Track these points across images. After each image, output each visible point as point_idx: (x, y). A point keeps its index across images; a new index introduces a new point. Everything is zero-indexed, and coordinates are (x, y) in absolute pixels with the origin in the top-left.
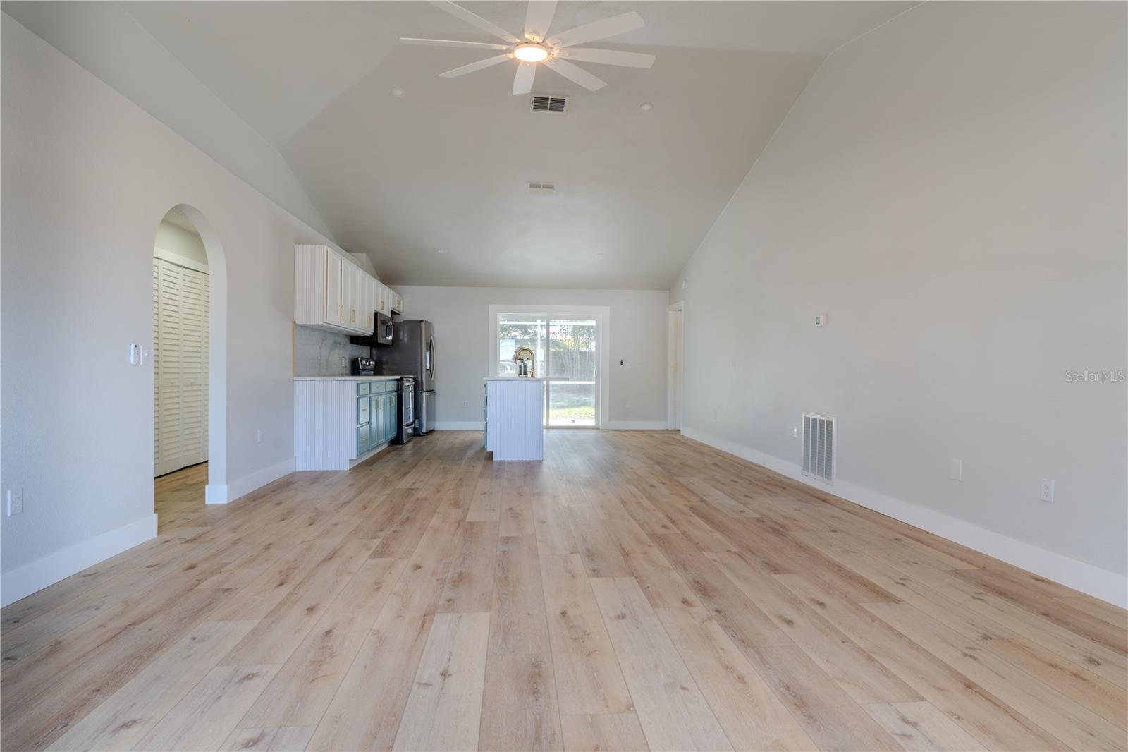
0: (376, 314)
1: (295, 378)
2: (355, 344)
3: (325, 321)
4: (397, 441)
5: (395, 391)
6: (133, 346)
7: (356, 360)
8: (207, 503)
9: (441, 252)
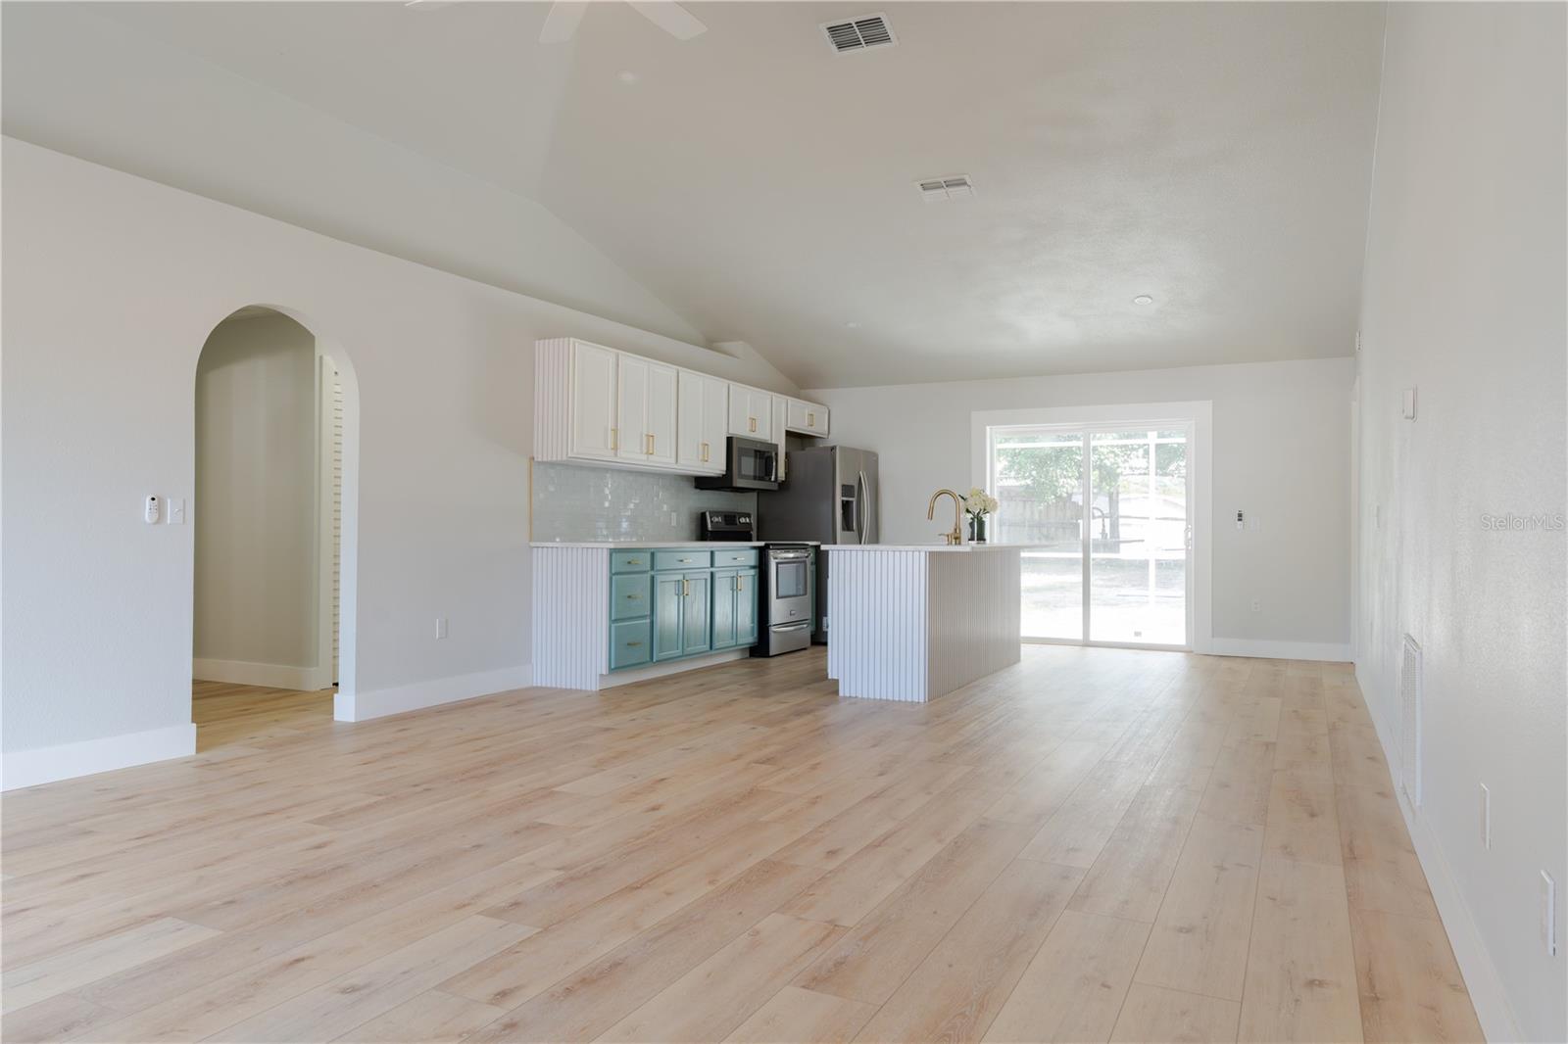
0: (730, 440)
1: (533, 544)
2: (702, 489)
3: (570, 455)
4: (760, 648)
5: (753, 567)
6: (149, 498)
7: (703, 515)
8: (335, 719)
9: (851, 325)
